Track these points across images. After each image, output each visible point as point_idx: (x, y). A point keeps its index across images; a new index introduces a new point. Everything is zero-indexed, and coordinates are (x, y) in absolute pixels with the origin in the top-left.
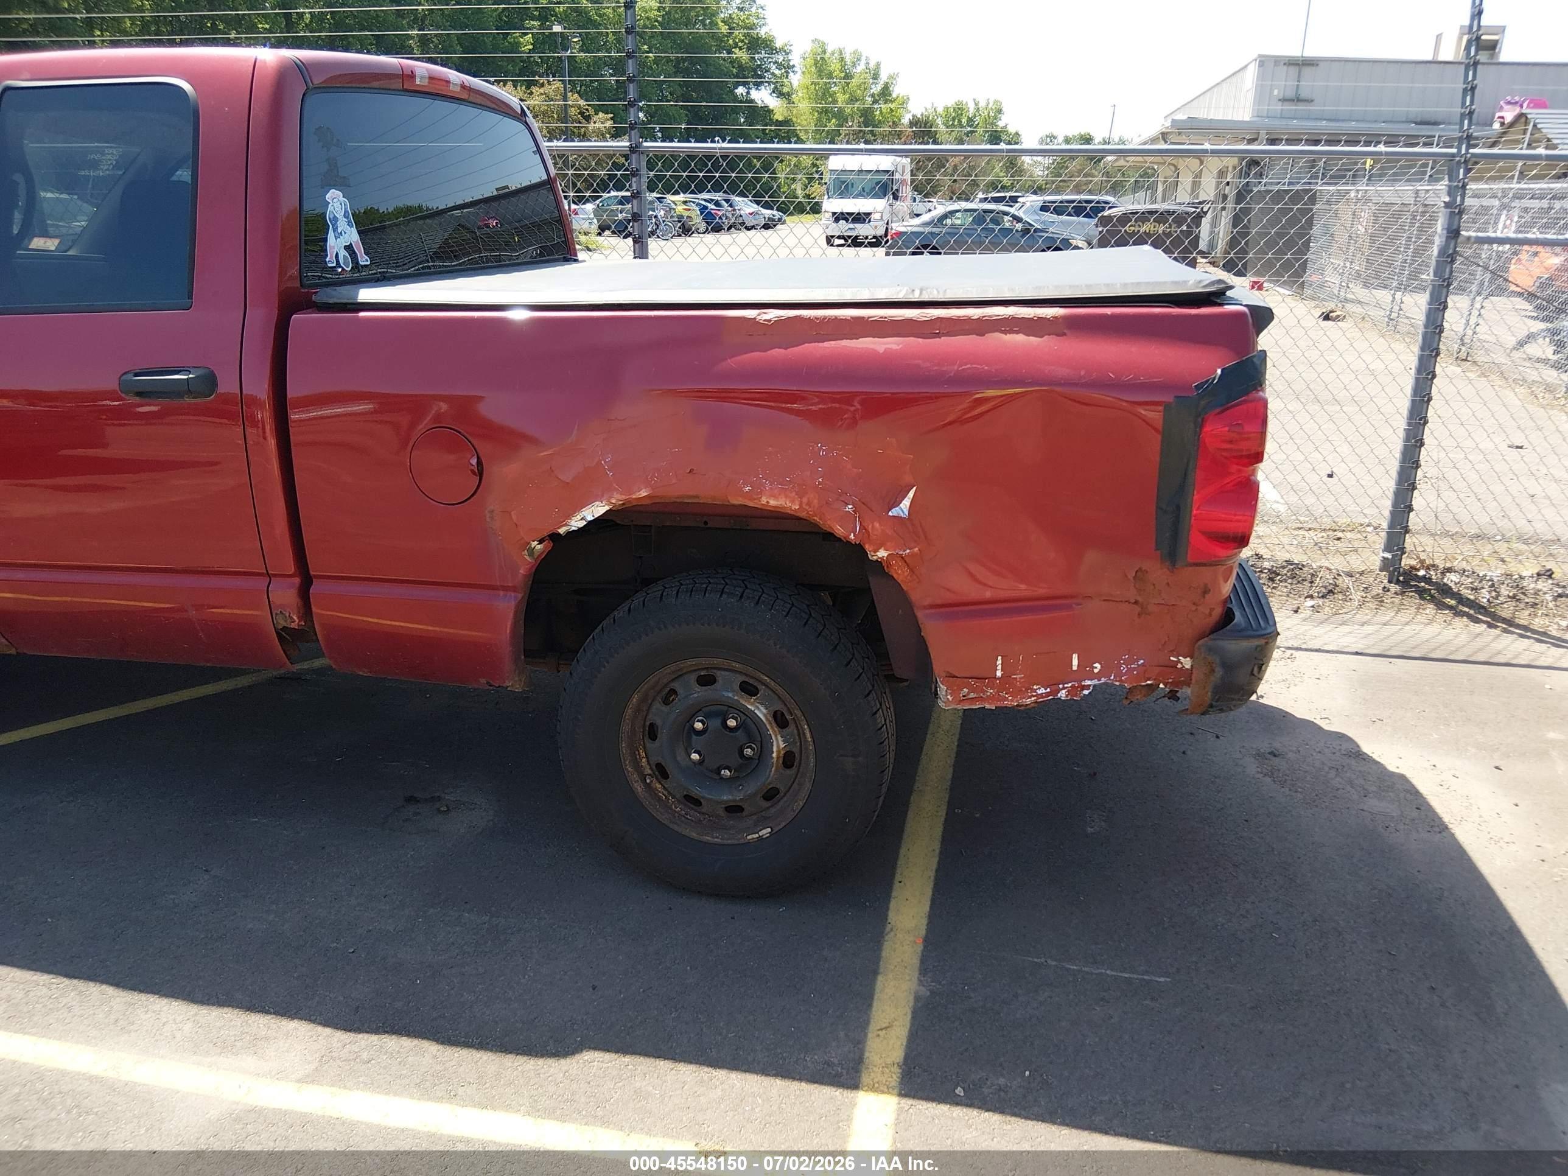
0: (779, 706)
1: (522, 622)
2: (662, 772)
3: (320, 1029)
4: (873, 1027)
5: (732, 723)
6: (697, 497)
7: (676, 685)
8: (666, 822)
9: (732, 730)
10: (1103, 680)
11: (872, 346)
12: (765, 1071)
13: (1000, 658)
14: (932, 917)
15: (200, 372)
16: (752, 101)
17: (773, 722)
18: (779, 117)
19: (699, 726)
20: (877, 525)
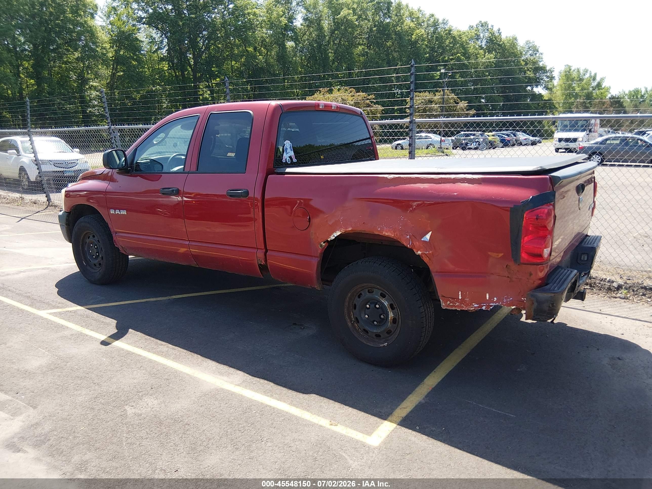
0: (392, 302)
1: (320, 268)
2: (357, 320)
3: (246, 374)
4: (400, 407)
5: (377, 306)
6: (365, 231)
7: (362, 292)
8: (357, 337)
9: (378, 308)
10: (497, 304)
11: (419, 186)
12: (360, 410)
13: (460, 292)
14: (439, 383)
15: (245, 190)
16: (534, 92)
17: (390, 307)
18: (546, 98)
19: (368, 306)
20: (417, 243)
